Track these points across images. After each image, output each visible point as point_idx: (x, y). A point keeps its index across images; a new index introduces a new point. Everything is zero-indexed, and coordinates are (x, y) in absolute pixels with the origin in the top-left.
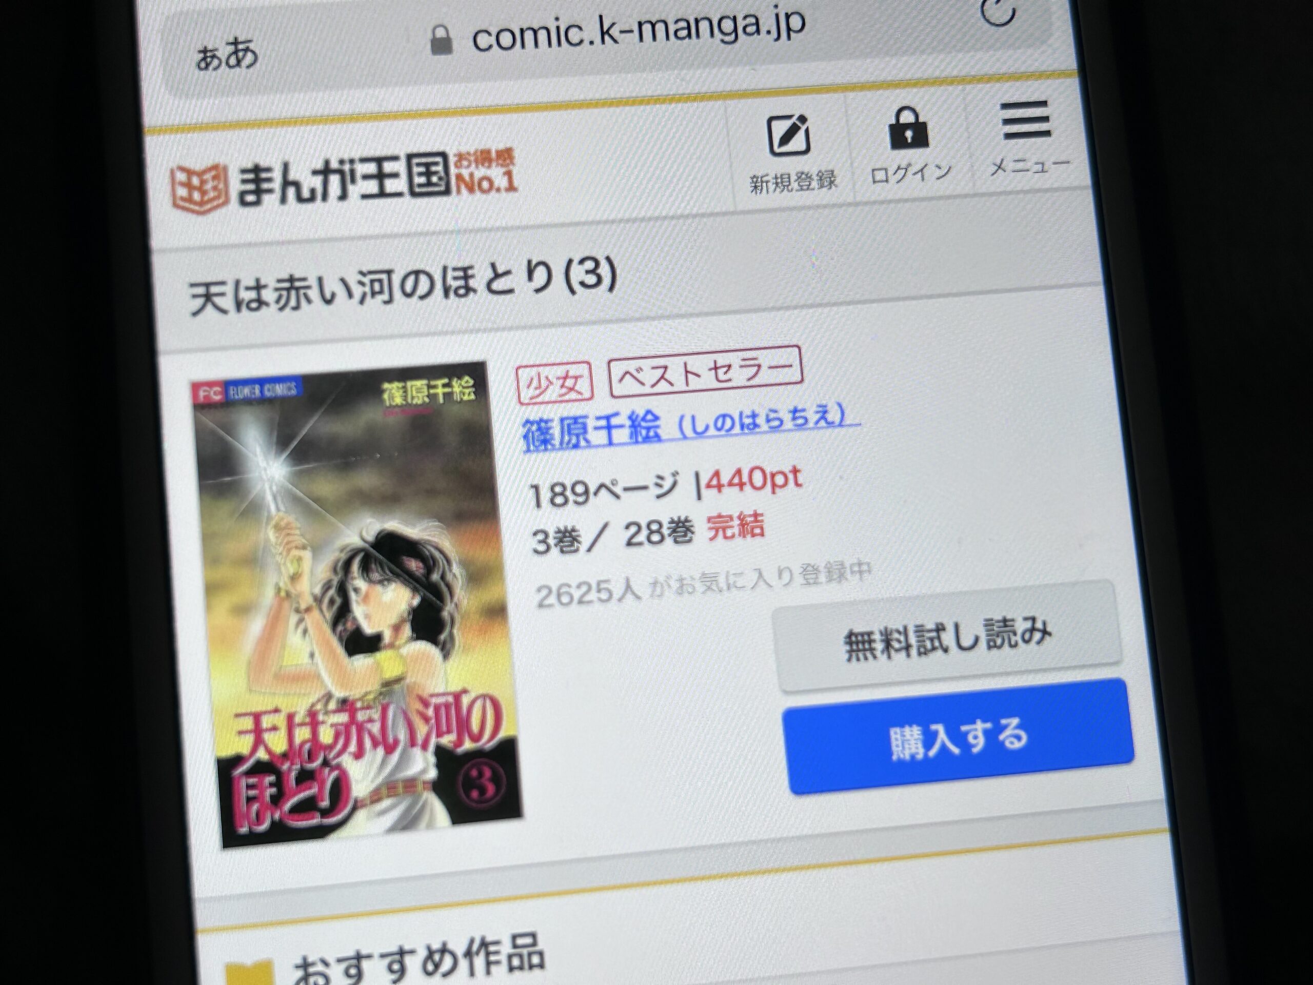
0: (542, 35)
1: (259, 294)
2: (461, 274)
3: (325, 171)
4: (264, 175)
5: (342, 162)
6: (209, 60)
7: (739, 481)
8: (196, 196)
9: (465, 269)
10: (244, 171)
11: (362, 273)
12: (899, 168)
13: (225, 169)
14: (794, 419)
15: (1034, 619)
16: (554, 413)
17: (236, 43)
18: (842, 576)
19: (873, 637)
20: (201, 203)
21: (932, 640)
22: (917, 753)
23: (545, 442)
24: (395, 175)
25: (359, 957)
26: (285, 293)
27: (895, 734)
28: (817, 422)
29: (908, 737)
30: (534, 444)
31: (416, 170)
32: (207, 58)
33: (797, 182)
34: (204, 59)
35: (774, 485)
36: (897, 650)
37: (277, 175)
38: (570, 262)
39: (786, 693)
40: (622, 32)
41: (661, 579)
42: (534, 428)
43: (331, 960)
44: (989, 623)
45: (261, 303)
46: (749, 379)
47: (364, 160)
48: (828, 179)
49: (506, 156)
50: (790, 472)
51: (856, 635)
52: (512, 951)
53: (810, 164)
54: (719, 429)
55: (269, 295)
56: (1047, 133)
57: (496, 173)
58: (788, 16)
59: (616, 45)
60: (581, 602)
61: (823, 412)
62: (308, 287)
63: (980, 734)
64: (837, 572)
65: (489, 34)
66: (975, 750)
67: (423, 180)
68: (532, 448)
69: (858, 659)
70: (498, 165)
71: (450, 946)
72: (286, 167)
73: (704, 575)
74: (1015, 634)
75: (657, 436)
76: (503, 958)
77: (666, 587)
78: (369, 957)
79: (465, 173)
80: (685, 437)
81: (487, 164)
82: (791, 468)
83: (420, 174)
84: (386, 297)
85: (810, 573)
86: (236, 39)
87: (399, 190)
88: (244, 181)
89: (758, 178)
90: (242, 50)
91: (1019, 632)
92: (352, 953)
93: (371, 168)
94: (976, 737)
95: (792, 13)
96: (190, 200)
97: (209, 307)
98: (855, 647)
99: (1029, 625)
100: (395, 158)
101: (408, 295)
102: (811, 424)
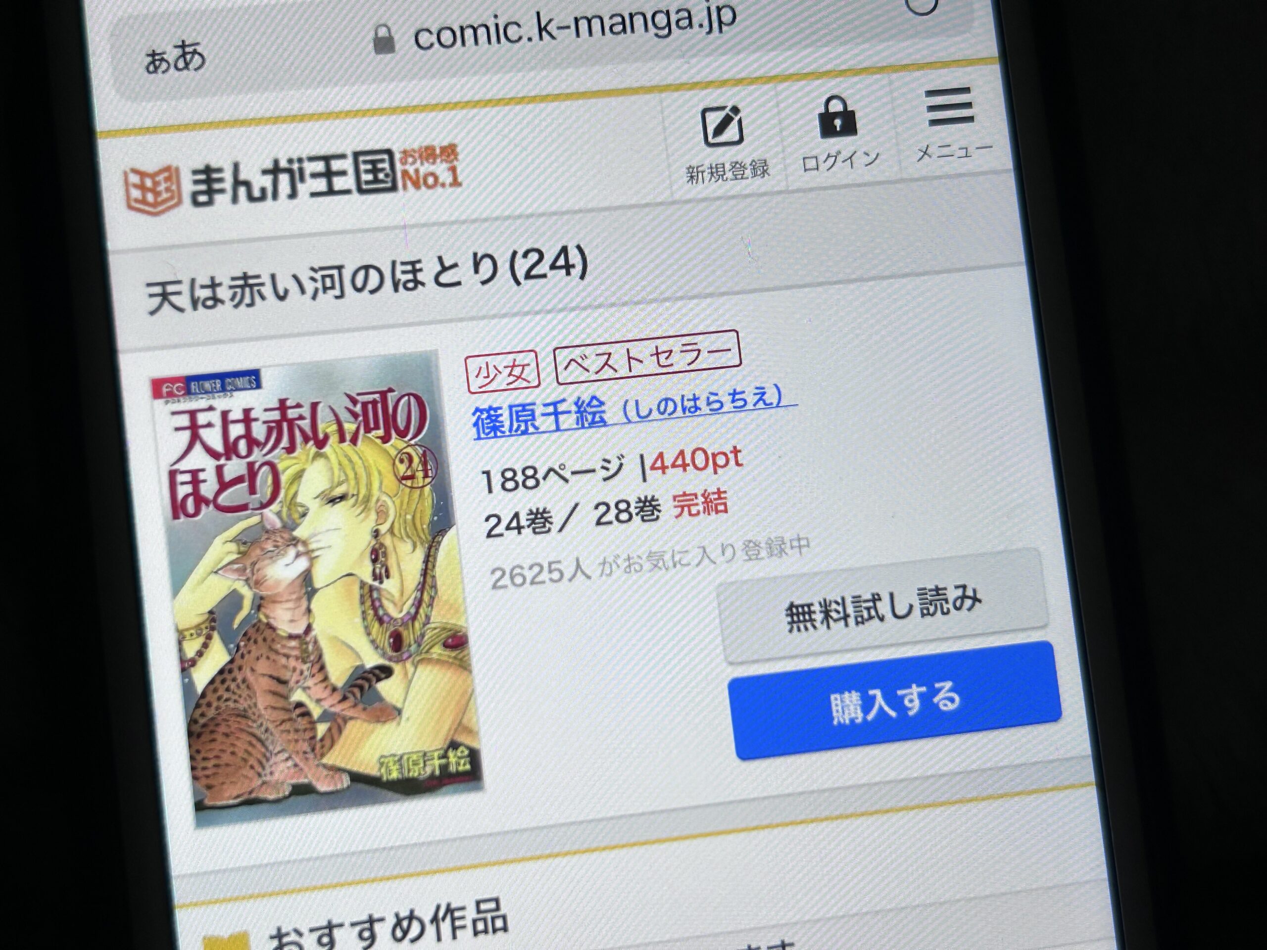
0: (482, 31)
1: (214, 292)
2: (409, 268)
3: (275, 170)
4: (215, 176)
5: (290, 161)
6: (157, 63)
7: (682, 462)
8: (150, 197)
9: (413, 263)
10: (195, 172)
11: (313, 269)
12: (829, 156)
13: (177, 170)
14: (733, 401)
15: (964, 587)
16: (503, 401)
17: (183, 46)
18: (782, 551)
19: (812, 608)
20: (155, 205)
21: (868, 609)
22: (857, 718)
23: (495, 429)
24: (343, 173)
25: (330, 927)
26: (239, 290)
27: (835, 699)
28: (755, 405)
29: (848, 702)
30: (484, 432)
31: (363, 167)
32: (155, 61)
33: (731, 173)
34: (153, 62)
35: (715, 464)
36: (835, 620)
37: (228, 175)
38: (515, 253)
39: (731, 664)
40: (559, 28)
41: (610, 559)
42: (484, 416)
43: (305, 930)
44: (922, 592)
45: (217, 300)
46: (689, 364)
47: (311, 159)
48: (761, 168)
49: (450, 151)
50: (731, 452)
51: (797, 607)
52: (475, 916)
53: (744, 154)
54: (662, 413)
55: (223, 293)
56: (970, 119)
57: (441, 169)
58: (719, 9)
59: (554, 41)
60: (533, 583)
61: (761, 393)
62: (262, 284)
63: (915, 697)
64: (777, 548)
65: (430, 32)
66: (911, 713)
67: (370, 177)
68: (483, 436)
69: (799, 630)
70: (442, 161)
71: (416, 913)
72: (236, 166)
73: (650, 555)
74: (947, 601)
75: (602, 420)
76: (468, 922)
77: (614, 567)
78: (341, 925)
79: (411, 170)
80: (630, 422)
81: (431, 161)
82: (732, 449)
83: (367, 171)
84: (337, 292)
85: (752, 549)
86: (183, 42)
87: (345, 187)
88: (196, 182)
89: (693, 168)
90: (189, 53)
91: (951, 601)
92: (325, 923)
93: (320, 166)
94: (911, 701)
95: (723, 7)
96: (144, 201)
97: (166, 305)
98: (795, 618)
99: (959, 592)
100: (342, 156)
101: (359, 290)
102: (750, 406)
